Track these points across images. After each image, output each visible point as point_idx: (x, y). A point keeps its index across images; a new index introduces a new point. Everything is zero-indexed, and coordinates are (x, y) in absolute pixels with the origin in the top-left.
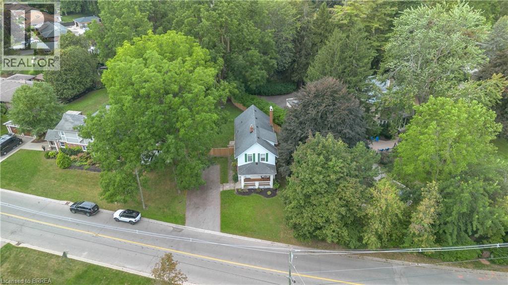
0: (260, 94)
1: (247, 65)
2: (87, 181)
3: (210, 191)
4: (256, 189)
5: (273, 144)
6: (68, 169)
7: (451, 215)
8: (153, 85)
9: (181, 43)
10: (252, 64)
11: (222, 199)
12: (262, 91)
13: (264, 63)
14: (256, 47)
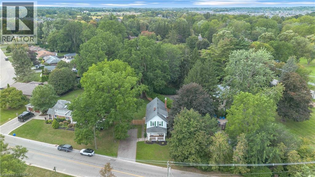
0: (162, 94)
1: (154, 78)
2: (67, 135)
3: (132, 142)
4: (156, 141)
5: (166, 117)
6: (58, 129)
7: (253, 151)
8: (106, 84)
9: (121, 65)
10: (157, 77)
11: (137, 146)
12: (163, 92)
13: (164, 77)
14: (160, 69)
